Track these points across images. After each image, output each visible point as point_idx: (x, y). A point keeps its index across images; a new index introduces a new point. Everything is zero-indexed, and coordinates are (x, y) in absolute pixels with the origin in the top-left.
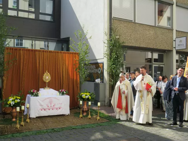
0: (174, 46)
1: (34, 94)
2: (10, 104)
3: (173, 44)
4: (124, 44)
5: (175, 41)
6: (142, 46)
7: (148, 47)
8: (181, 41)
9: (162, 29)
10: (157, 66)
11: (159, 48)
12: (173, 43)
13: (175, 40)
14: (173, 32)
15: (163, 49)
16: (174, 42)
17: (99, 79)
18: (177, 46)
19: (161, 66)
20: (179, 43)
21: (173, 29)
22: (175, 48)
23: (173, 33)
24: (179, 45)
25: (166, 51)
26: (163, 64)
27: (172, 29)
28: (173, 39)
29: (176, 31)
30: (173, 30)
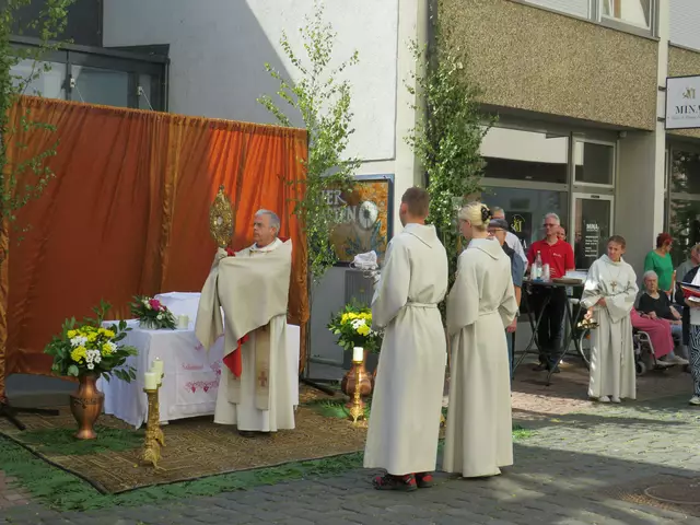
0: (660, 114)
1: (159, 317)
2: (83, 359)
3: (655, 103)
4: (479, 99)
5: (664, 89)
6: (545, 108)
7: (567, 114)
8: (689, 93)
9: (619, 37)
10: (588, 196)
11: (604, 120)
12: (655, 98)
13: (664, 86)
14: (657, 50)
15: (619, 126)
16: (661, 95)
17: (373, 252)
18: (672, 111)
19: (603, 197)
20: (683, 102)
21: (657, 36)
22: (663, 120)
23: (656, 57)
24: (680, 110)
25: (624, 135)
26: (611, 191)
27: (653, 38)
28: (655, 81)
29: (670, 45)
30: (657, 42)
